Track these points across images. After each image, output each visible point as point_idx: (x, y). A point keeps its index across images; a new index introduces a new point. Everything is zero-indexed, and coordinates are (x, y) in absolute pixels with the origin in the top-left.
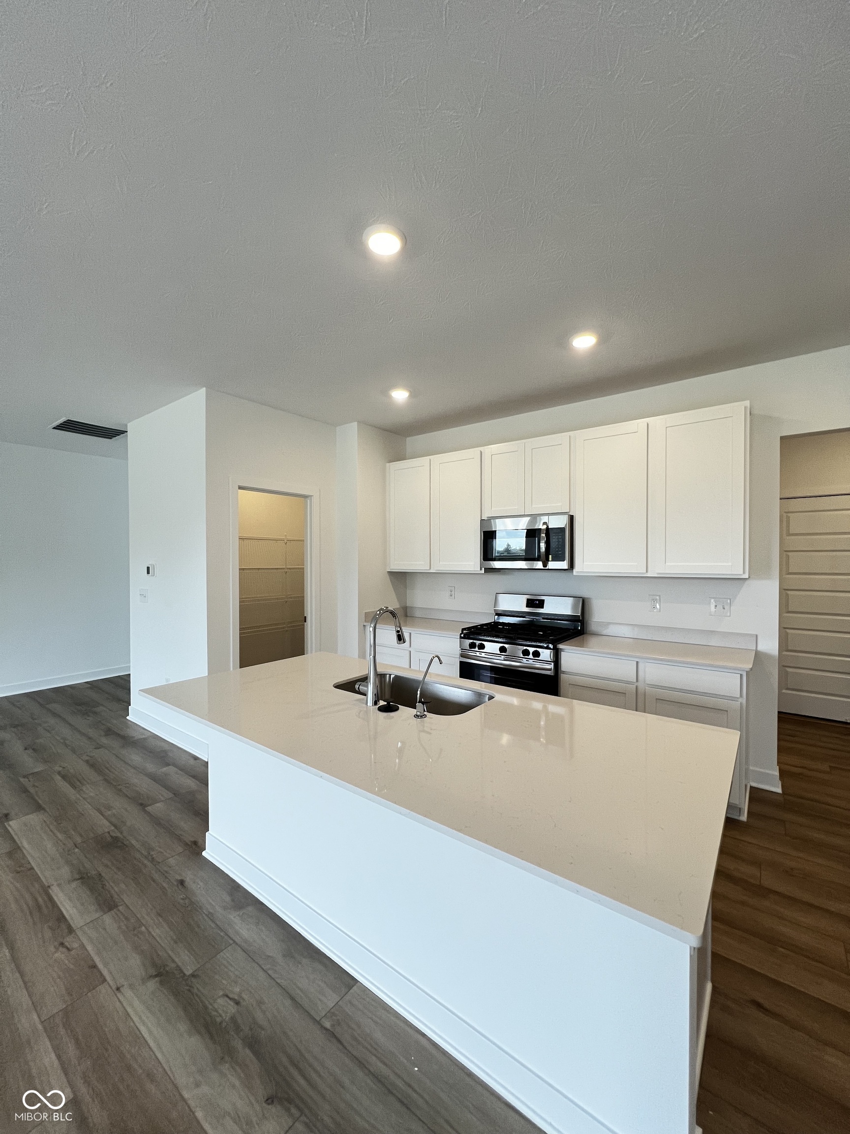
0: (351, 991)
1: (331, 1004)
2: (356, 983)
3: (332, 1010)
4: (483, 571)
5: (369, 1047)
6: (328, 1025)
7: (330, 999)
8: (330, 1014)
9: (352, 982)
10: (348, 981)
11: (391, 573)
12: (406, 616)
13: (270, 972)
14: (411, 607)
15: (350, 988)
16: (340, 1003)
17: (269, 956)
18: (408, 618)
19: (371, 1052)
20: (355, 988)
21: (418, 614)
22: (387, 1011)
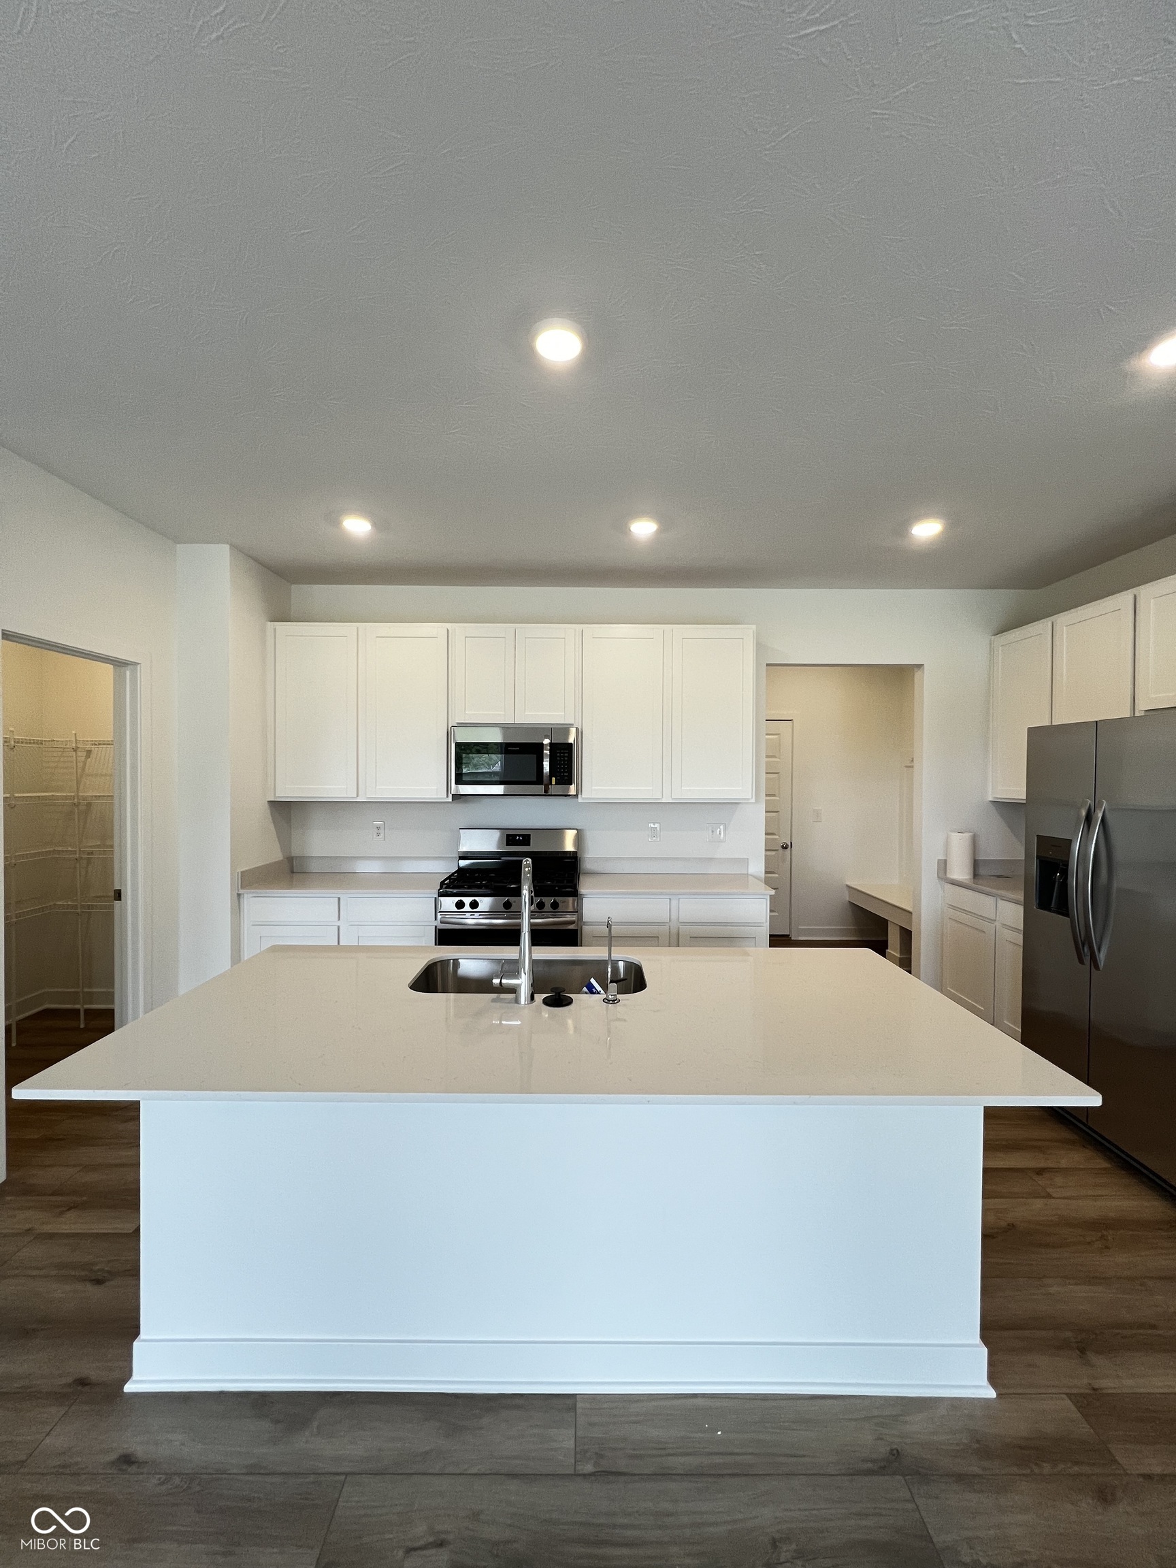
0: (579, 1411)
1: (570, 1444)
2: (576, 1398)
3: (577, 1449)
4: (450, 799)
5: (654, 1452)
6: (589, 1468)
7: (565, 1440)
8: (580, 1454)
9: (569, 1402)
10: (567, 1402)
11: (273, 804)
12: (293, 872)
13: (450, 1469)
14: (300, 857)
15: (573, 1408)
16: (579, 1433)
17: (427, 1453)
18: (296, 876)
19: (661, 1456)
20: (579, 1405)
21: (314, 867)
22: (638, 1401)
